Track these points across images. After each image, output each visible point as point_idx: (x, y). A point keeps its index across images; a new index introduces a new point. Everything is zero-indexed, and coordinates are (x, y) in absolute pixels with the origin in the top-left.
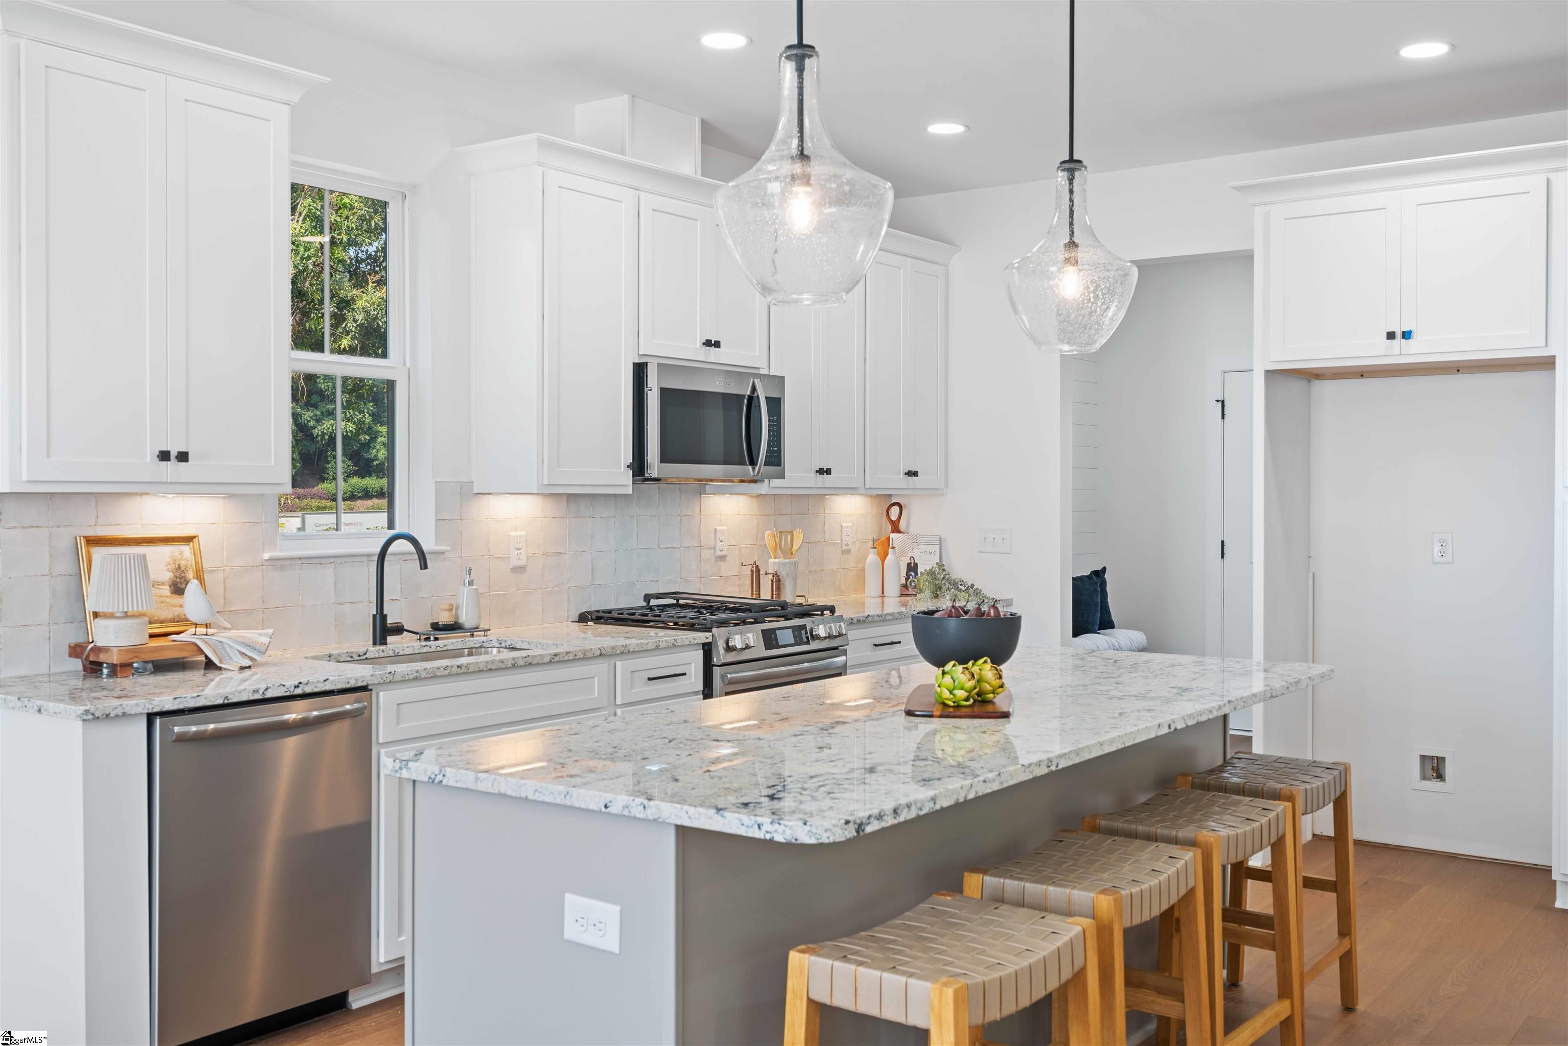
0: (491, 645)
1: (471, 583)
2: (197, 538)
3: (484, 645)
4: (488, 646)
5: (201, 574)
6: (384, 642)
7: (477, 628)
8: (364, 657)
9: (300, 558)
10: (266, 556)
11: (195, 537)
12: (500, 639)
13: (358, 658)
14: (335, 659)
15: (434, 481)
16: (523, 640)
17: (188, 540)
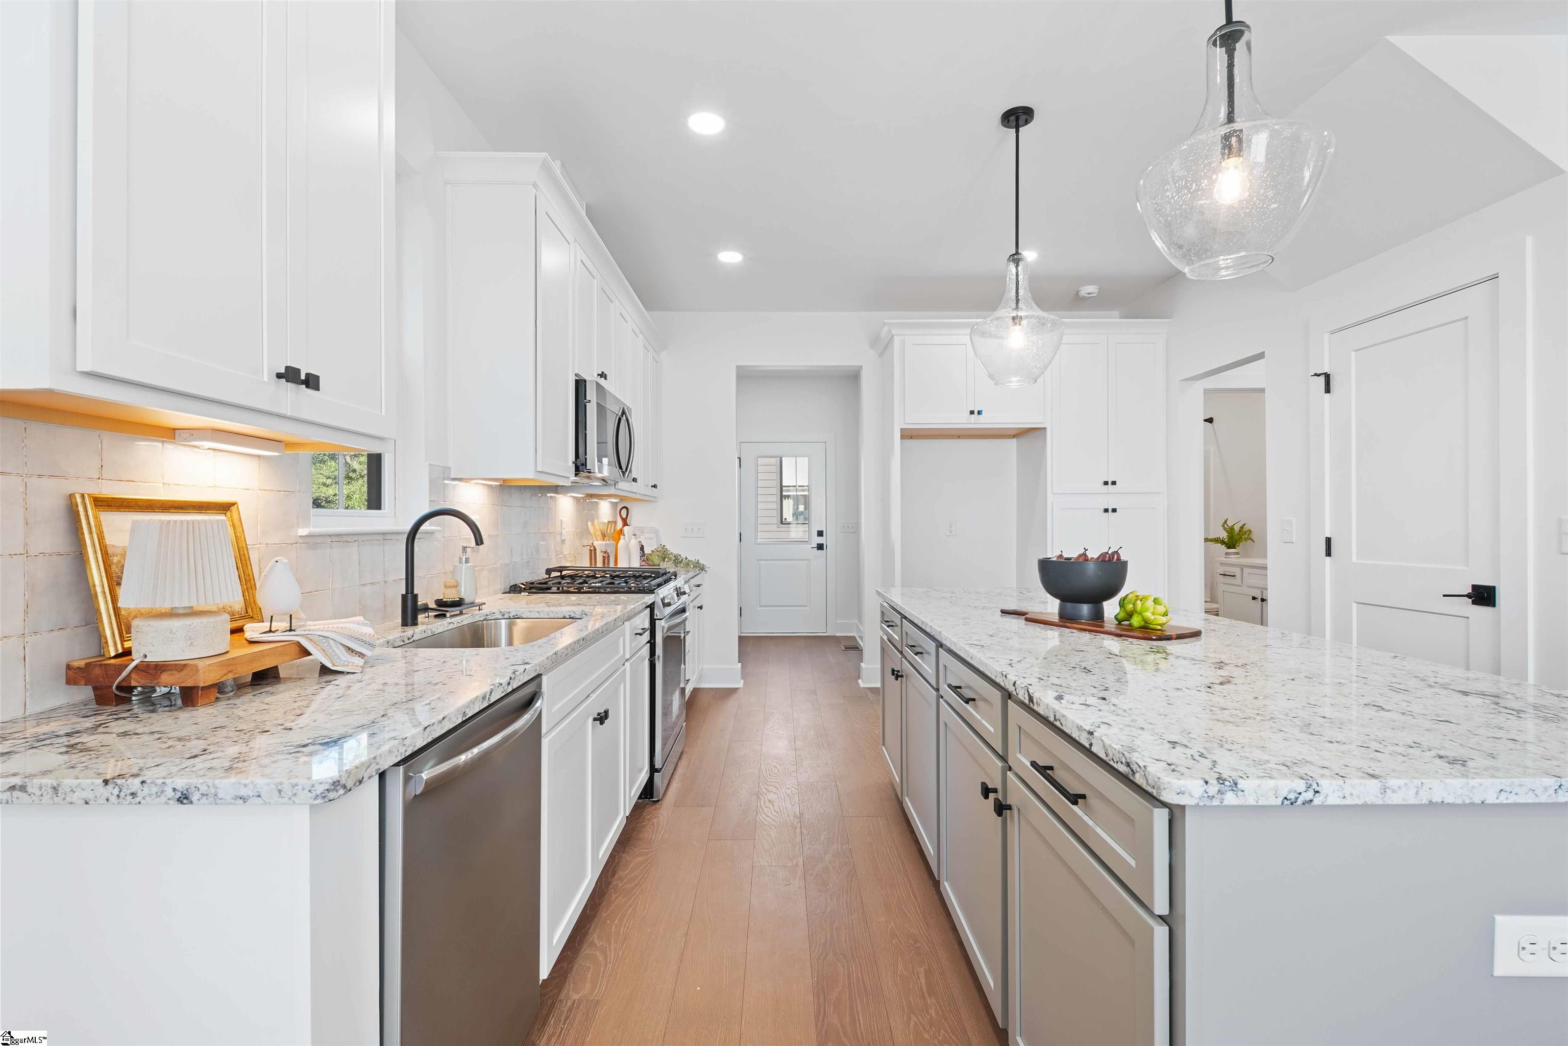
0: (493, 618)
1: (467, 561)
2: (235, 506)
3: (488, 617)
4: (491, 618)
5: (246, 552)
6: (415, 623)
7: (473, 603)
8: (412, 640)
9: (330, 535)
10: (303, 532)
11: (234, 504)
12: (503, 610)
13: (408, 642)
14: (392, 644)
15: (427, 464)
16: (531, 610)
17: (225, 508)
